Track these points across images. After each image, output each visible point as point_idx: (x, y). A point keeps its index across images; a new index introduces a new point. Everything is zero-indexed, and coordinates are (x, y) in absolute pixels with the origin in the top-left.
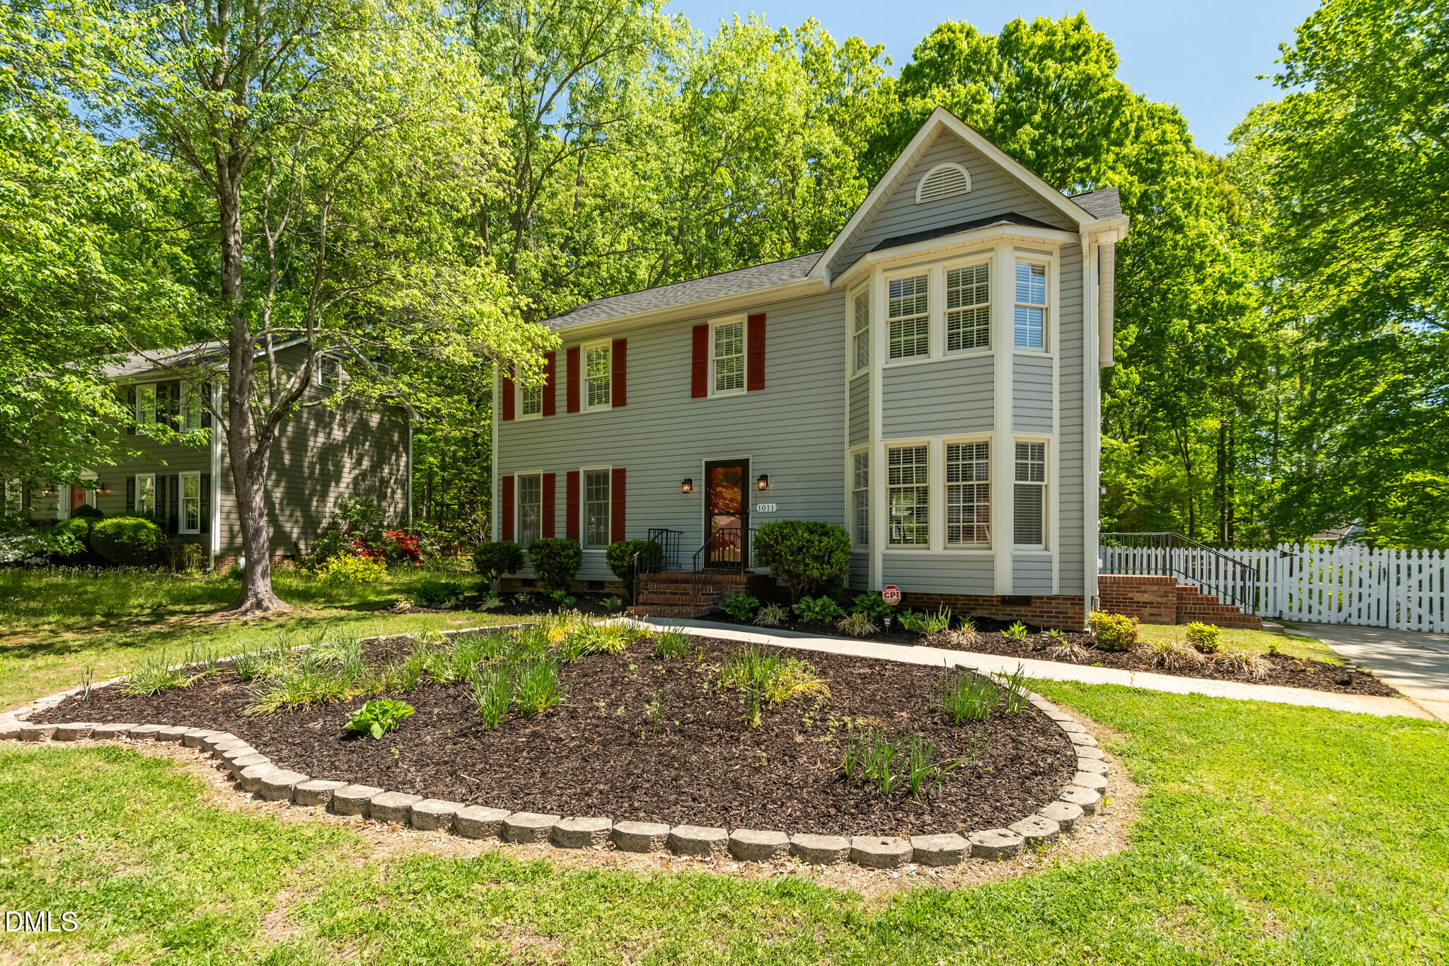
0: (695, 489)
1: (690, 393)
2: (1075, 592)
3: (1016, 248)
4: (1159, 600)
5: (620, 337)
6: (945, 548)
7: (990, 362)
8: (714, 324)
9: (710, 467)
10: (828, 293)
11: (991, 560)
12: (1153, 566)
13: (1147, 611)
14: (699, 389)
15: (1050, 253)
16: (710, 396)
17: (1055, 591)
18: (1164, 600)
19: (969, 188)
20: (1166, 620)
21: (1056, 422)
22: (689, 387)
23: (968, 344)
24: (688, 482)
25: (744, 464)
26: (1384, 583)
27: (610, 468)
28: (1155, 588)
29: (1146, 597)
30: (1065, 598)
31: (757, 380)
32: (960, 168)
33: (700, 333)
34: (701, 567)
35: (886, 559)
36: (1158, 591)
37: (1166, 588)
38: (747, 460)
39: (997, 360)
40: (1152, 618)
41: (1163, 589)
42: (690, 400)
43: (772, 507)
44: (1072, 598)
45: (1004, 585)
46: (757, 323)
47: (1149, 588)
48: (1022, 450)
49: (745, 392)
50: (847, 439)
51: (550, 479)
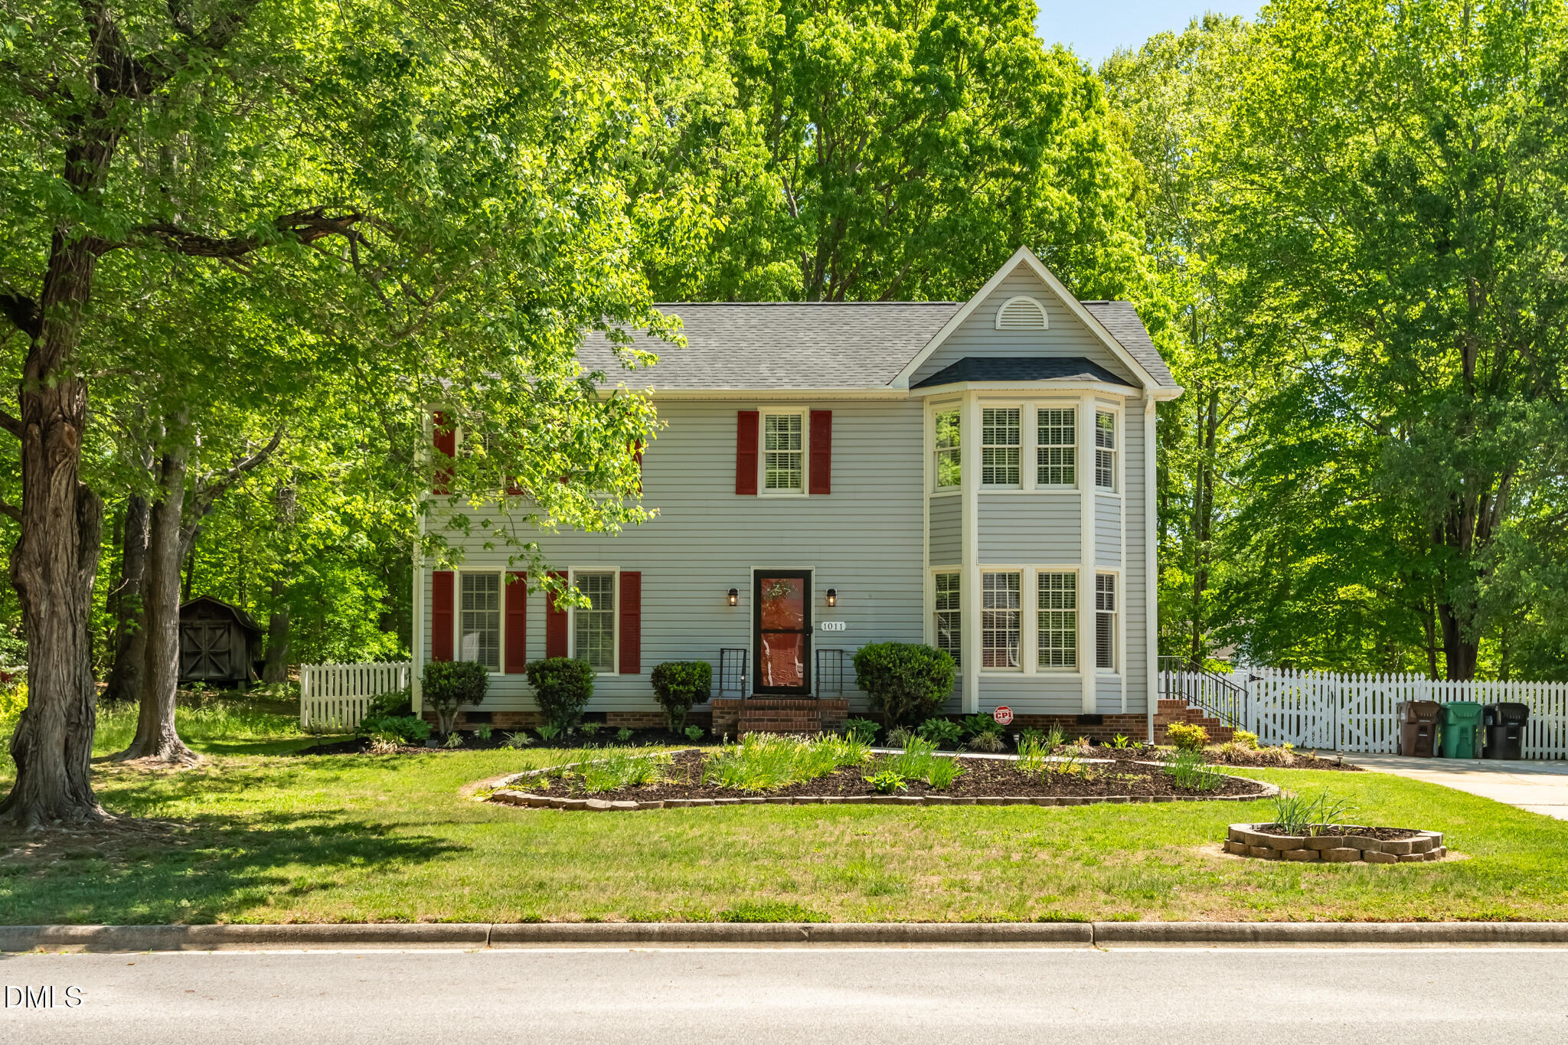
0: (742, 602)
1: (733, 488)
2: (1139, 711)
3: (1097, 399)
6: (1038, 671)
7: (1077, 500)
8: (764, 411)
9: (760, 576)
10: (905, 400)
11: (1080, 683)
14: (746, 483)
15: (1118, 403)
16: (760, 495)
17: (1124, 711)
19: (1046, 326)
21: (1124, 557)
22: (734, 481)
23: (1056, 479)
24: (733, 592)
25: (805, 576)
26: (1332, 706)
27: (616, 570)
30: (1131, 717)
31: (821, 483)
32: (1037, 303)
33: (747, 421)
34: (750, 692)
35: (982, 681)
38: (809, 572)
39: (1083, 500)
42: (734, 496)
43: (840, 626)
44: (1136, 717)
45: (1090, 705)
46: (821, 420)
48: (1099, 581)
49: (806, 495)
50: (926, 556)
51: (517, 579)
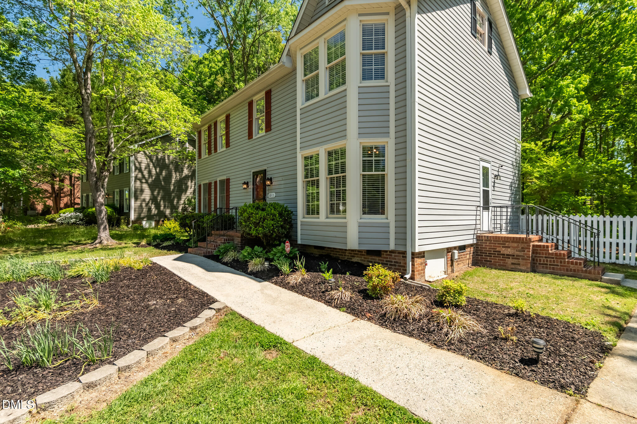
0: (250, 187)
1: (247, 137)
2: (401, 249)
3: (360, 15)
4: (518, 253)
5: (228, 113)
6: (327, 218)
7: (345, 94)
8: (255, 99)
9: (254, 174)
11: (345, 226)
12: (540, 229)
13: (510, 261)
14: (250, 136)
15: (387, 14)
16: (254, 138)
17: (392, 247)
18: (521, 254)
20: (523, 268)
21: (392, 130)
22: (247, 134)
24: (247, 184)
25: (265, 172)
27: (225, 178)
28: (516, 245)
29: (509, 251)
33: (251, 105)
35: (302, 224)
36: (518, 247)
37: (523, 245)
38: (266, 170)
40: (513, 266)
41: (521, 245)
42: (248, 141)
43: (273, 195)
44: (400, 253)
45: (352, 243)
46: (268, 95)
47: (511, 244)
48: (367, 151)
49: (264, 133)
51: (210, 184)
